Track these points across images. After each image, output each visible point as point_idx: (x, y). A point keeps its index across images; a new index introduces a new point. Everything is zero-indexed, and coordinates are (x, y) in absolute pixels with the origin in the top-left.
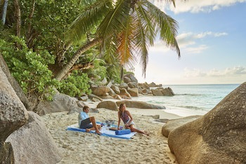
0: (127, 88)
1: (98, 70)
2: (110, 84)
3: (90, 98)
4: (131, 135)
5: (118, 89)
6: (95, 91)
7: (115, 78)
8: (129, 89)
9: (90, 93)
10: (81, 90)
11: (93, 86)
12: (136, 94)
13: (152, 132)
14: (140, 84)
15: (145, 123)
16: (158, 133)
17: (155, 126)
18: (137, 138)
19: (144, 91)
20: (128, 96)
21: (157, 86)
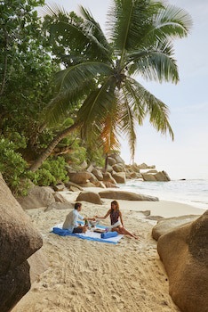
0: (111, 172)
1: (77, 152)
2: (91, 168)
3: (68, 186)
4: (118, 238)
5: (100, 174)
6: (73, 178)
7: (96, 159)
8: (114, 173)
9: (67, 181)
10: (57, 177)
11: (71, 172)
12: (123, 179)
13: (141, 234)
14: (127, 167)
15: (133, 222)
16: (147, 235)
17: (145, 226)
18: (125, 242)
19: (133, 176)
20: (113, 182)
21: (149, 168)
